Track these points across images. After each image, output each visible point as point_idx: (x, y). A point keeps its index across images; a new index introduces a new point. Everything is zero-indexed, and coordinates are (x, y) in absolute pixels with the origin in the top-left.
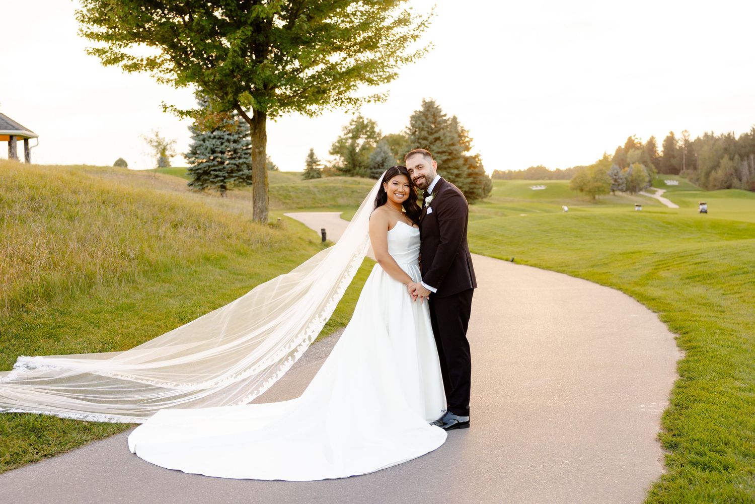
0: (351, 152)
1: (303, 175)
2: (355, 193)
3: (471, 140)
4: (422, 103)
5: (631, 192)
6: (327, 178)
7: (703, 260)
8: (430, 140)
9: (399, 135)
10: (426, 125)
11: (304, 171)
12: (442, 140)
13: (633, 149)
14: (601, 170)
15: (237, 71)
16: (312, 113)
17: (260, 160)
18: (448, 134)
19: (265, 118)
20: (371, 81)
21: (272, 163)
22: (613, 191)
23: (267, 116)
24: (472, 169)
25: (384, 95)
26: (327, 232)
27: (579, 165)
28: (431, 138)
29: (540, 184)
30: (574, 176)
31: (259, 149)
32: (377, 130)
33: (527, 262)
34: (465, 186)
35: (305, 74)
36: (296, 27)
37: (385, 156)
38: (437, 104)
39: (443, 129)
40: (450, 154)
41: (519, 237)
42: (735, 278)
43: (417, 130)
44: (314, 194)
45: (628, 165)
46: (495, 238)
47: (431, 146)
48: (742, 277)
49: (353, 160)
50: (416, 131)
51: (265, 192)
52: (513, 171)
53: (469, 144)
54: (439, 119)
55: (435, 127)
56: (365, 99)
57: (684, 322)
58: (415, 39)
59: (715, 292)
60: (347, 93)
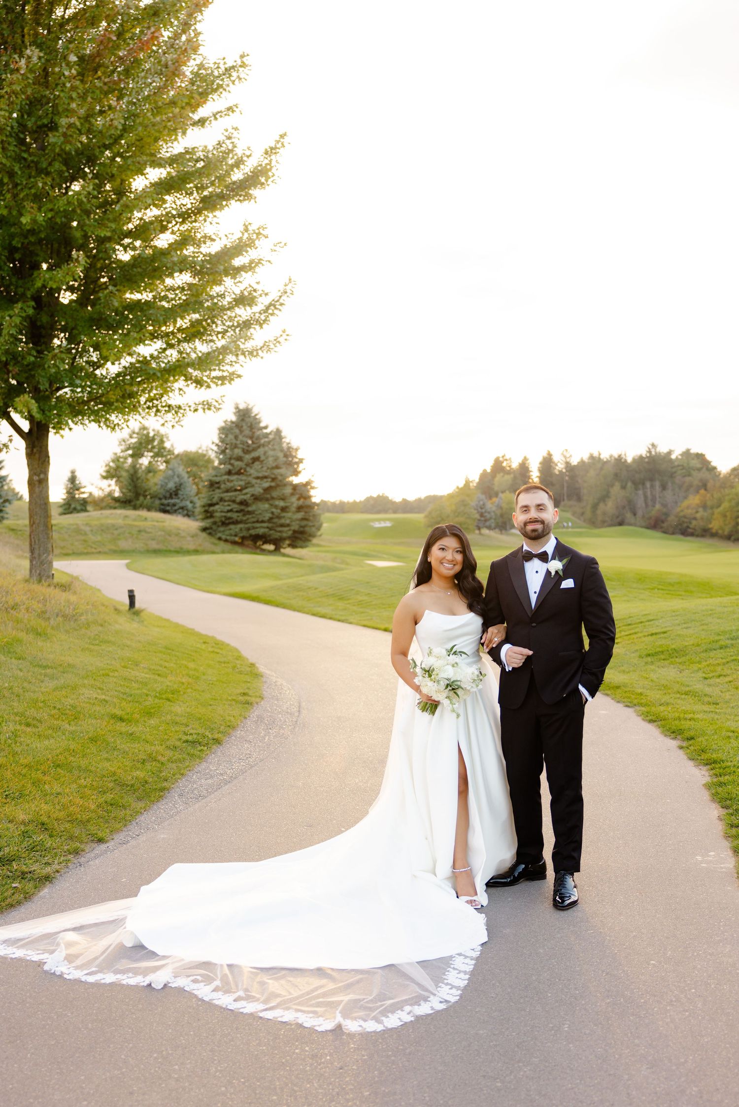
0: (132, 475)
1: (61, 506)
2: (143, 533)
3: (301, 461)
4: (234, 411)
5: (501, 530)
6: (100, 512)
7: (659, 630)
8: (246, 461)
9: (197, 452)
10: (241, 441)
11: (61, 501)
12: (262, 461)
13: (502, 474)
14: (463, 501)
15: (12, 364)
16: (115, 426)
17: (41, 491)
18: (271, 453)
19: (48, 432)
20: (199, 382)
21: (14, 489)
22: (479, 528)
23: (50, 429)
24: (302, 500)
25: (217, 401)
26: (136, 593)
27: (432, 494)
28: (248, 457)
29: (384, 520)
30: (429, 509)
31: (39, 476)
32: (167, 445)
34: (293, 523)
35: (105, 369)
36: (100, 304)
37: (180, 481)
38: (255, 411)
39: (263, 445)
40: (274, 480)
41: (392, 596)
42: (712, 654)
43: (228, 446)
44: (86, 534)
45: (496, 495)
46: (361, 598)
47: (248, 469)
48: (720, 653)
49: (135, 487)
50: (226, 448)
51: (48, 538)
52: (345, 500)
53: (298, 466)
54: (258, 433)
55: (253, 443)
56: (190, 407)
57: (677, 722)
58: (261, 325)
59: (693, 675)
60: (165, 398)
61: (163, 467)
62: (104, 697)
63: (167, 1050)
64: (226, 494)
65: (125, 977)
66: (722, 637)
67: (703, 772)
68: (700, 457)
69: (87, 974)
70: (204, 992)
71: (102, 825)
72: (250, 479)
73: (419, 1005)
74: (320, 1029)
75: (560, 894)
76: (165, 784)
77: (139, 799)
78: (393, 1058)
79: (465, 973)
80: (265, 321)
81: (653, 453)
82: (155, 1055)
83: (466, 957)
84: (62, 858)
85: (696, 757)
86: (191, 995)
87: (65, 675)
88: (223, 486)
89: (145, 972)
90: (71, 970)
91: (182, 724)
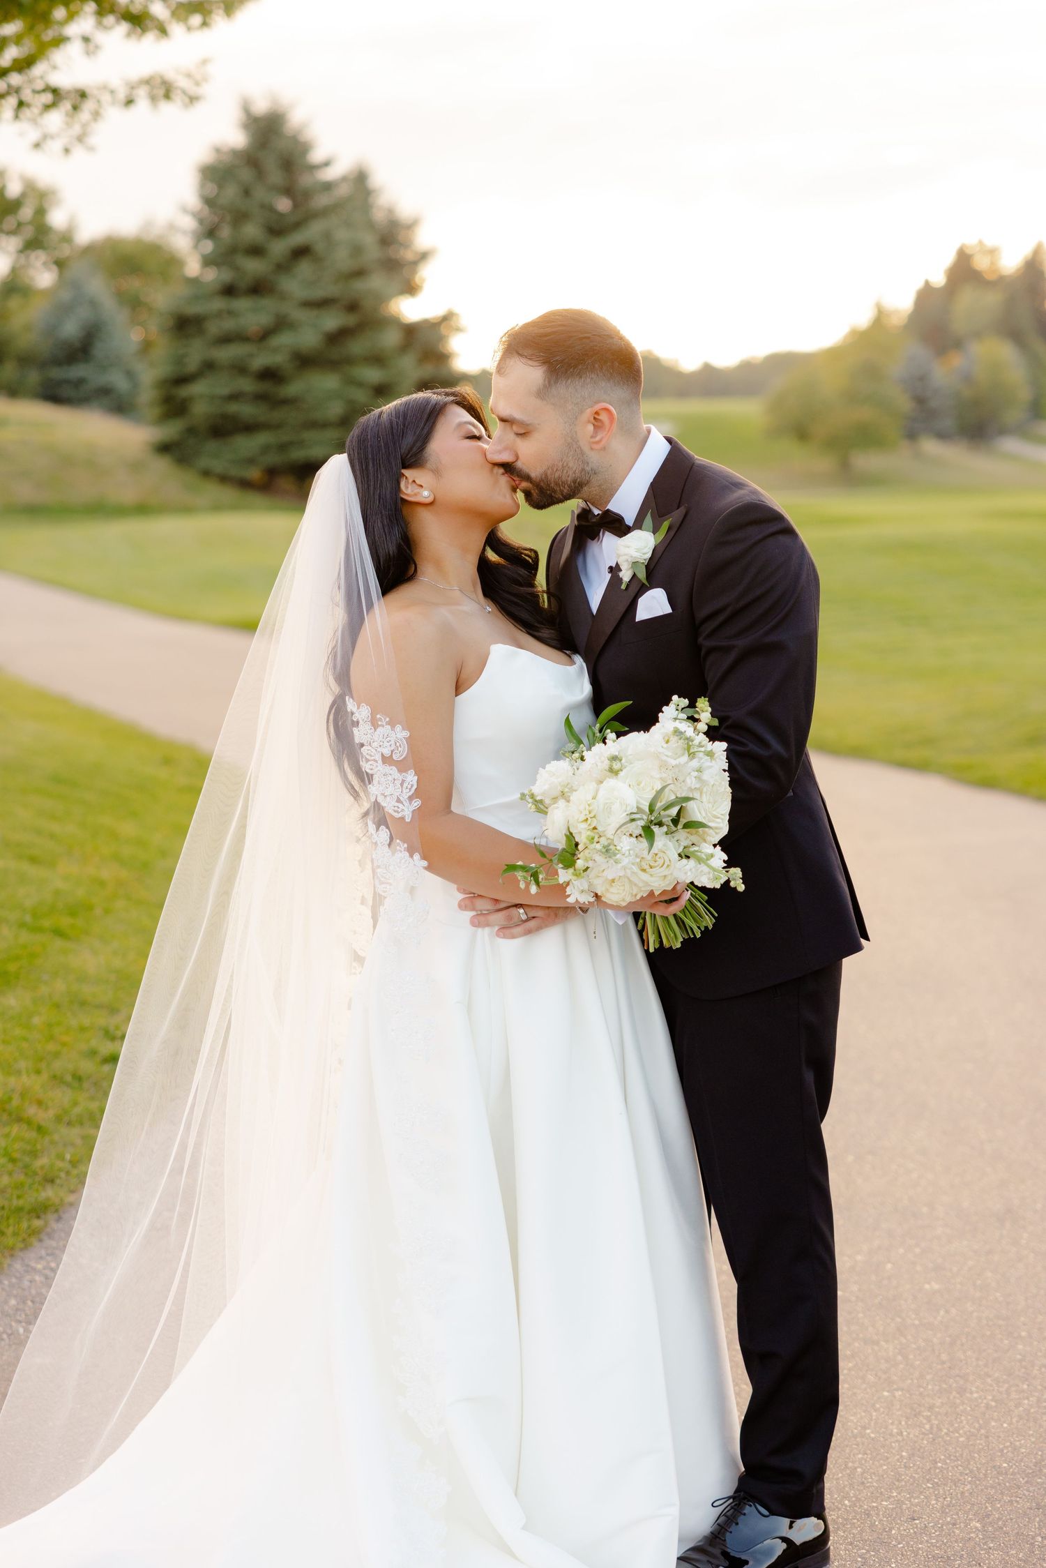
3: (424, 256)
5: (972, 444)
8: (273, 257)
9: (140, 239)
10: (259, 202)
13: (975, 291)
18: (342, 235)
20: (137, 20)
22: (912, 435)
24: (430, 361)
25: (189, 76)
27: (782, 350)
28: (279, 247)
30: (775, 389)
32: (57, 218)
37: (95, 317)
39: (325, 212)
40: (352, 308)
43: (225, 217)
45: (960, 345)
47: (281, 280)
50: (220, 223)
53: (417, 269)
54: (306, 179)
55: (296, 206)
56: (112, 91)
60: (38, 69)
61: (44, 278)
64: (219, 351)
72: (285, 307)
76: (49, 1193)
88: (213, 328)
91: (100, 1006)
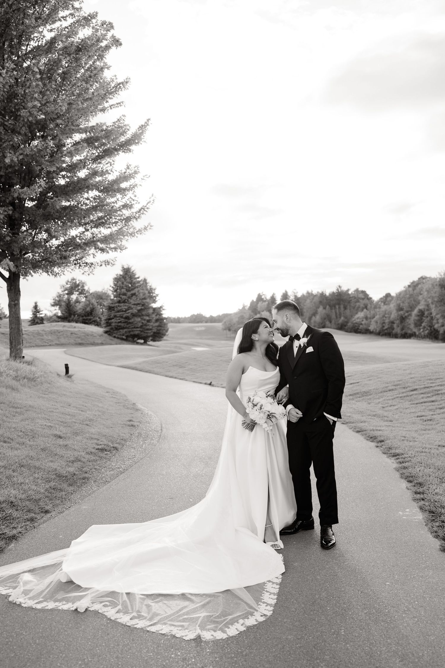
0: (67, 304)
1: (30, 321)
2: (73, 335)
3: (157, 295)
4: (122, 269)
6: (50, 324)
8: (128, 296)
9: (102, 292)
10: (125, 285)
11: (29, 318)
12: (137, 295)
14: (241, 316)
16: (57, 274)
17: (16, 311)
18: (141, 291)
19: (19, 277)
20: (102, 250)
23: (21, 276)
24: (158, 316)
25: (112, 260)
27: (225, 313)
28: (129, 294)
29: (201, 326)
30: (224, 321)
31: (14, 302)
32: (86, 288)
33: (222, 385)
34: (154, 328)
35: (51, 243)
37: (93, 307)
38: (132, 269)
39: (137, 287)
40: (143, 305)
41: (208, 366)
42: (385, 394)
44: (42, 335)
45: (259, 313)
46: (191, 367)
47: (129, 300)
48: (390, 394)
49: (69, 310)
50: (117, 289)
52: (180, 317)
53: (156, 298)
54: (134, 281)
55: (132, 286)
56: (98, 263)
57: (372, 432)
58: (136, 219)
59: (376, 405)
60: (84, 259)
61: (84, 300)
62: (50, 424)
63: (87, 658)
64: (117, 313)
65: (61, 604)
66: (390, 385)
67: (393, 461)
68: (363, 292)
69: (36, 603)
70: (111, 613)
71: (48, 501)
72: (130, 305)
73: (248, 618)
74: (187, 638)
75: (325, 539)
77: (71, 485)
78: (235, 659)
79: (274, 594)
80: (139, 217)
81: (340, 291)
82: (80, 662)
83: (273, 583)
84: (23, 524)
85: (387, 452)
86: (103, 616)
87: (28, 412)
88: (116, 309)
89: (74, 600)
90: (27, 600)
91: (96, 439)
